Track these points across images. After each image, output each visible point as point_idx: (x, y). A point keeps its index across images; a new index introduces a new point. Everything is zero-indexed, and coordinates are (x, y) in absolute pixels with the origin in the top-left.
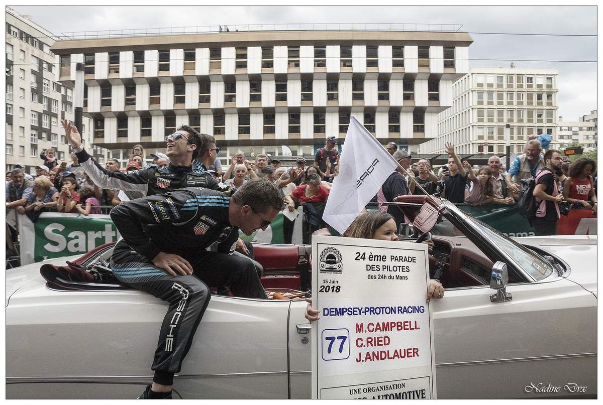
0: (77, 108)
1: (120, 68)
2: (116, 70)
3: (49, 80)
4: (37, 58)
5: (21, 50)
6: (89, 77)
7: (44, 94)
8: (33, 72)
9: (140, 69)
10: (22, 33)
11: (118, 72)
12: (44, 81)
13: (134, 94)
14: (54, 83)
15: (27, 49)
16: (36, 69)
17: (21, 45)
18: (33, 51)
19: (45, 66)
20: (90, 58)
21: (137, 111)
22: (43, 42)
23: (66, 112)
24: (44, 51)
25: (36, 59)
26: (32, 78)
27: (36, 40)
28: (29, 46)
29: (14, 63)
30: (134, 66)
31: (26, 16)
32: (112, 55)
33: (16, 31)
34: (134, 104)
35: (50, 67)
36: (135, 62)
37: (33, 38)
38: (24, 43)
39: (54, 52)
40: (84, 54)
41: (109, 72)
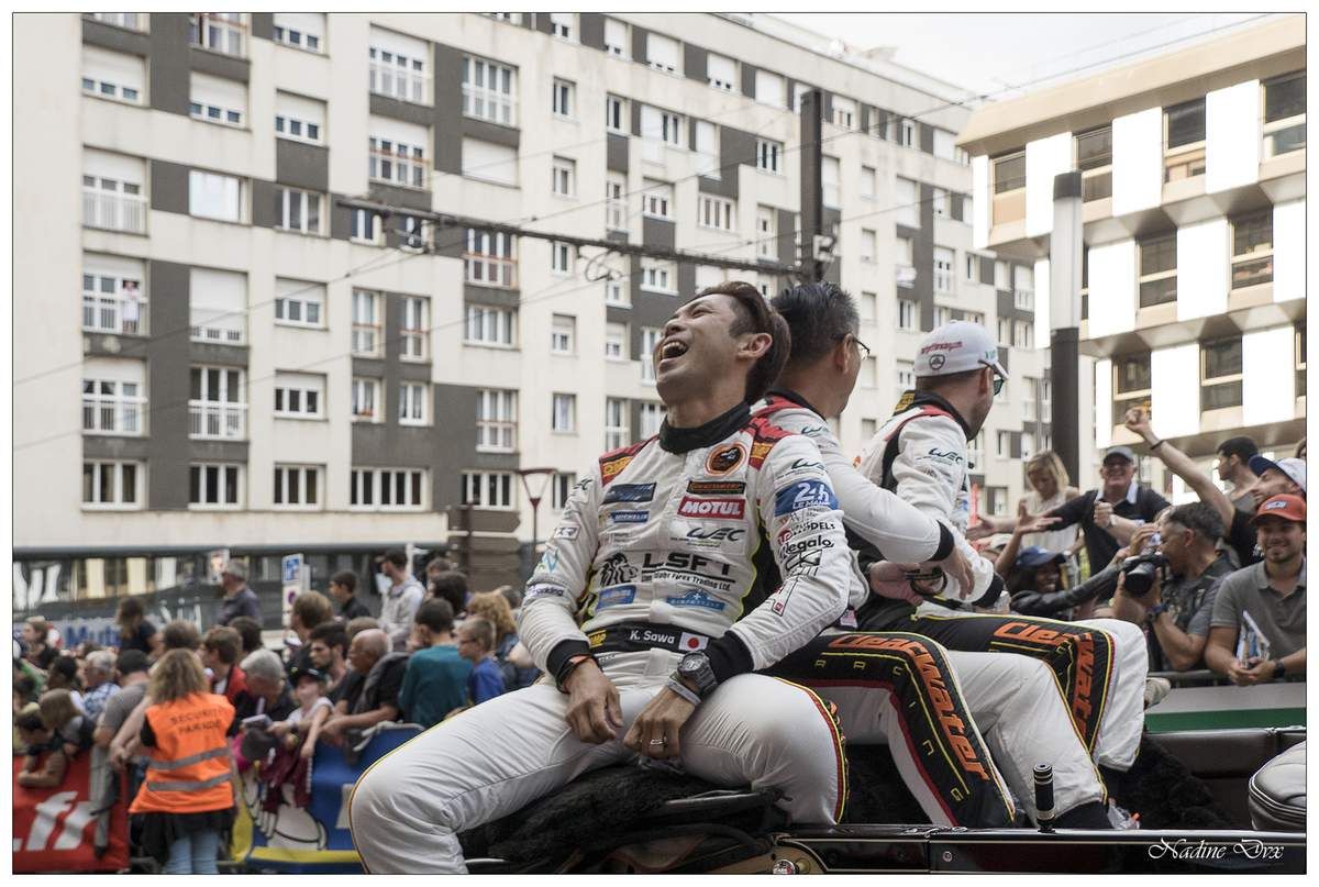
0: (1059, 331)
1: (1207, 153)
2: (1194, 166)
3: (953, 251)
4: (915, 182)
5: (864, 167)
6: (1091, 210)
7: (939, 300)
8: (903, 232)
9: (1290, 141)
10: (865, 109)
11: (1199, 171)
12: (939, 255)
13: (1268, 238)
14: (970, 257)
15: (883, 158)
16: (912, 220)
17: (864, 152)
18: (900, 163)
19: (941, 203)
20: (1095, 141)
22: (933, 123)
24: (937, 153)
25: (909, 187)
26: (902, 253)
27: (912, 125)
28: (889, 146)
29: (844, 217)
30: (1265, 135)
31: (880, 50)
32: (1176, 115)
33: (849, 107)
35: (958, 202)
36: (1269, 118)
37: (900, 119)
38: (872, 141)
39: (971, 149)
40: (1074, 134)
41: (1167, 178)
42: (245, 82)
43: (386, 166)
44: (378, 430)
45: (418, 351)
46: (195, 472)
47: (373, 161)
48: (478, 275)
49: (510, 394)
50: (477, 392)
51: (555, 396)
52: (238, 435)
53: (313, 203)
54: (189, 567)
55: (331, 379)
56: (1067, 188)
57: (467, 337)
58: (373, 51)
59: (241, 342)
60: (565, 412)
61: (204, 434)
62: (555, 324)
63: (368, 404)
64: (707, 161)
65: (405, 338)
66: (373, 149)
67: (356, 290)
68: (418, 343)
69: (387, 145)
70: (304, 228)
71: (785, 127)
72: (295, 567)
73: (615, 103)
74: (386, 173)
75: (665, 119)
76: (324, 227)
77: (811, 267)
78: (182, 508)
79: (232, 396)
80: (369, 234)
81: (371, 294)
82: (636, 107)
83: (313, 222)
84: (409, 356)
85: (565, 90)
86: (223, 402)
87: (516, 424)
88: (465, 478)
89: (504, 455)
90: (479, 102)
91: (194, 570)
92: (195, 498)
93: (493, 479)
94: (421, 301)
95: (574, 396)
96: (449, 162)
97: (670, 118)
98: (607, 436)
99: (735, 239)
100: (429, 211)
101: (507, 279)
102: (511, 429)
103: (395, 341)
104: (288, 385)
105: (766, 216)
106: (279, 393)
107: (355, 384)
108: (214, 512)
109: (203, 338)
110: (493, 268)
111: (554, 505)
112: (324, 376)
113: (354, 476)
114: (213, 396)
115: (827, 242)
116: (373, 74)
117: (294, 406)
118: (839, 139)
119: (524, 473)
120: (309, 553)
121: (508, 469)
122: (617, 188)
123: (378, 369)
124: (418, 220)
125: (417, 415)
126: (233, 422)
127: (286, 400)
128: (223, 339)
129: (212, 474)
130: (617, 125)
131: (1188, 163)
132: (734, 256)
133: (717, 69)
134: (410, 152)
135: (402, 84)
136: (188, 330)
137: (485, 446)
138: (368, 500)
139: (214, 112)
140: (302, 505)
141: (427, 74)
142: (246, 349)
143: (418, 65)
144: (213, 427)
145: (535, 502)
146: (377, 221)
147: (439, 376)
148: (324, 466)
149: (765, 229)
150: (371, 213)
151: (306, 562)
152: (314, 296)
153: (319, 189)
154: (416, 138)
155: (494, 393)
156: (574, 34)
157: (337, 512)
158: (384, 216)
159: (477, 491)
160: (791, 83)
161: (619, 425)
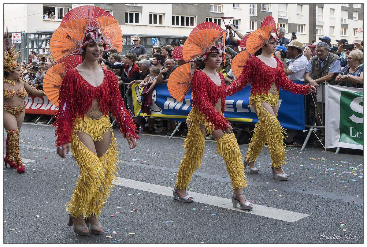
44: (180, 5)
46: (126, 14)
72: (155, 41)
78: (123, 24)
88: (207, 19)
89: (218, 13)
92: (126, 21)
93: (215, 20)
98: (250, 10)
102: (221, 7)
108: (132, 25)
113: (173, 17)
119: (224, 18)
120: (159, 38)
121: (220, 18)
129: (131, 15)
137: (213, 11)
138: (178, 24)
140: (158, 25)
148: (165, 14)
157: (168, 27)
161: (254, 7)
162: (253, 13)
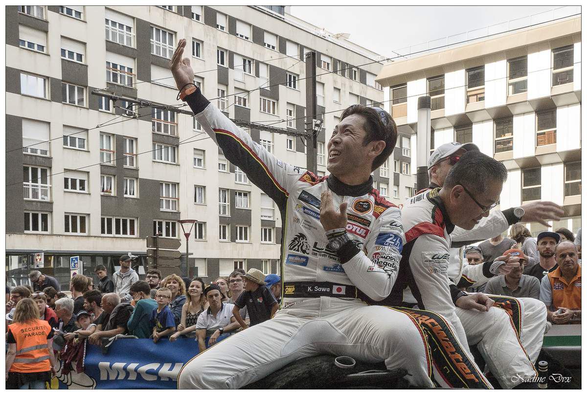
0: (420, 167)
1: (486, 91)
2: (479, 96)
4: (358, 96)
5: (335, 88)
6: (435, 114)
9: (520, 88)
10: (336, 61)
11: (482, 99)
13: (511, 131)
15: (344, 85)
17: (335, 82)
18: (351, 87)
20: (436, 83)
21: (515, 160)
22: (366, 70)
23: (401, 174)
24: (367, 83)
25: (355, 99)
27: (356, 70)
28: (346, 80)
29: (326, 111)
30: (510, 84)
31: (342, 35)
32: (472, 73)
33: (328, 60)
34: (511, 148)
36: (511, 77)
37: (351, 67)
38: (338, 77)
39: (382, 83)
40: (427, 79)
41: (468, 101)
42: (46, 32)
43: (115, 75)
44: (113, 199)
45: (132, 163)
46: (27, 215)
47: (108, 73)
48: (159, 129)
49: (175, 185)
50: (160, 184)
51: (196, 187)
52: (47, 199)
53: (81, 91)
54: (25, 260)
55: (91, 174)
56: (424, 104)
57: (155, 159)
58: (107, 21)
59: (48, 155)
60: (200, 195)
61: (31, 198)
62: (195, 154)
63: (109, 187)
64: (264, 81)
65: (126, 157)
66: (108, 68)
67: (102, 134)
68: (132, 159)
69: (115, 66)
70: (76, 104)
71: (299, 68)
72: (76, 261)
73: (221, 53)
74: (115, 79)
75: (245, 61)
76: (86, 104)
77: (311, 133)
78: (22, 233)
79: (44, 181)
80: (108, 108)
81: (109, 136)
82: (232, 54)
83: (81, 100)
84: (128, 166)
85: (198, 45)
86: (39, 183)
87: (178, 199)
88: (155, 223)
89: (172, 212)
90: (158, 48)
91: (27, 261)
92: (27, 228)
93: (168, 224)
94: (133, 140)
95: (204, 187)
96: (145, 76)
97: (247, 61)
98: (220, 206)
99: (277, 119)
100: (136, 98)
101: (173, 132)
102: (176, 201)
103: (121, 158)
104: (71, 176)
105: (291, 108)
106: (66, 180)
107: (102, 178)
108: (37, 235)
109: (29, 153)
110: (166, 126)
111: (196, 237)
112: (88, 173)
113: (103, 220)
114: (35, 180)
115: (318, 122)
116: (107, 32)
117: (74, 187)
118: (324, 75)
119: (182, 222)
120: (82, 255)
121: (175, 220)
122: (223, 92)
123: (113, 171)
124: (131, 102)
125: (132, 193)
126: (45, 193)
127: (70, 184)
128: (39, 154)
129: (35, 217)
130: (222, 63)
131: (477, 95)
132: (276, 126)
133: (269, 39)
134: (126, 70)
135: (121, 37)
136: (21, 148)
137: (164, 209)
138: (110, 232)
139: (31, 45)
140: (79, 233)
141: (133, 33)
142: (50, 158)
143: (129, 28)
144: (35, 195)
145: (187, 235)
146: (111, 101)
147: (141, 175)
148: (89, 215)
149: (291, 115)
150: (108, 98)
151: (81, 260)
152: (82, 135)
153: (83, 85)
154: (129, 63)
155: (167, 185)
156: (202, 19)
157: (95, 237)
158: (114, 100)
159: (160, 229)
160: (302, 48)
161: (225, 202)
162: (224, 212)
